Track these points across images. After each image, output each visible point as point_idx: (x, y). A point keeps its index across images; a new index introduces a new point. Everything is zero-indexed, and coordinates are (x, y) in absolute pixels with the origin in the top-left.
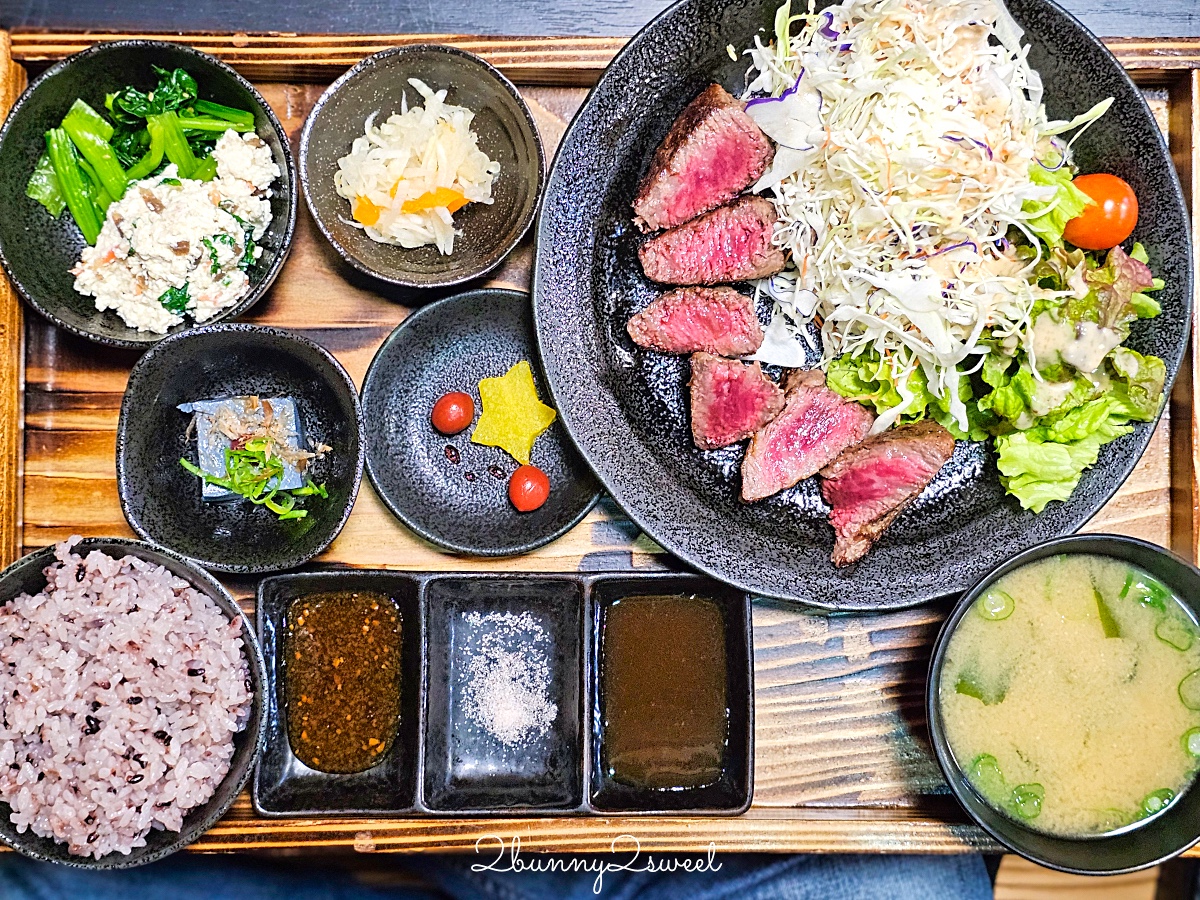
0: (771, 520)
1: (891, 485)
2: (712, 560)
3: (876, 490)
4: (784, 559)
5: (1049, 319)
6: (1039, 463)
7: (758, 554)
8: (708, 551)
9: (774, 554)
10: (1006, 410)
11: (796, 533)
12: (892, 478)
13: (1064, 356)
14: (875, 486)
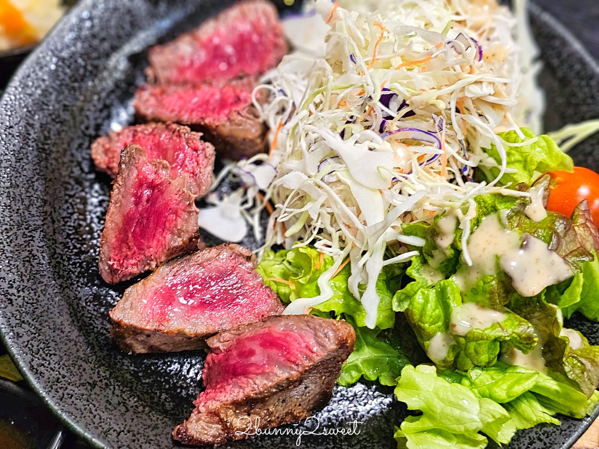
0: (135, 374)
1: (271, 361)
2: (42, 369)
3: (252, 364)
4: (123, 409)
5: (496, 222)
6: (442, 400)
7: (97, 390)
8: (44, 359)
9: (115, 400)
10: (421, 316)
11: (152, 398)
12: (274, 352)
13: (502, 262)
14: (253, 359)
